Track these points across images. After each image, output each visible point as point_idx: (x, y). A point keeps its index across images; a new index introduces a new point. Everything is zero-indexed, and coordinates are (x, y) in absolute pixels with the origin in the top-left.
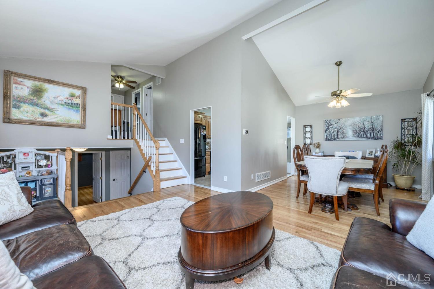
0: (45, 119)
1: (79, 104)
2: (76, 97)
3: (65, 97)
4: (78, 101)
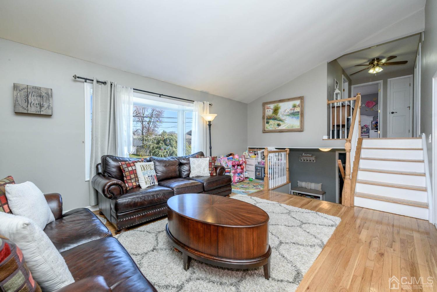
0: (280, 128)
1: (299, 112)
2: (296, 107)
3: (290, 109)
4: (298, 109)
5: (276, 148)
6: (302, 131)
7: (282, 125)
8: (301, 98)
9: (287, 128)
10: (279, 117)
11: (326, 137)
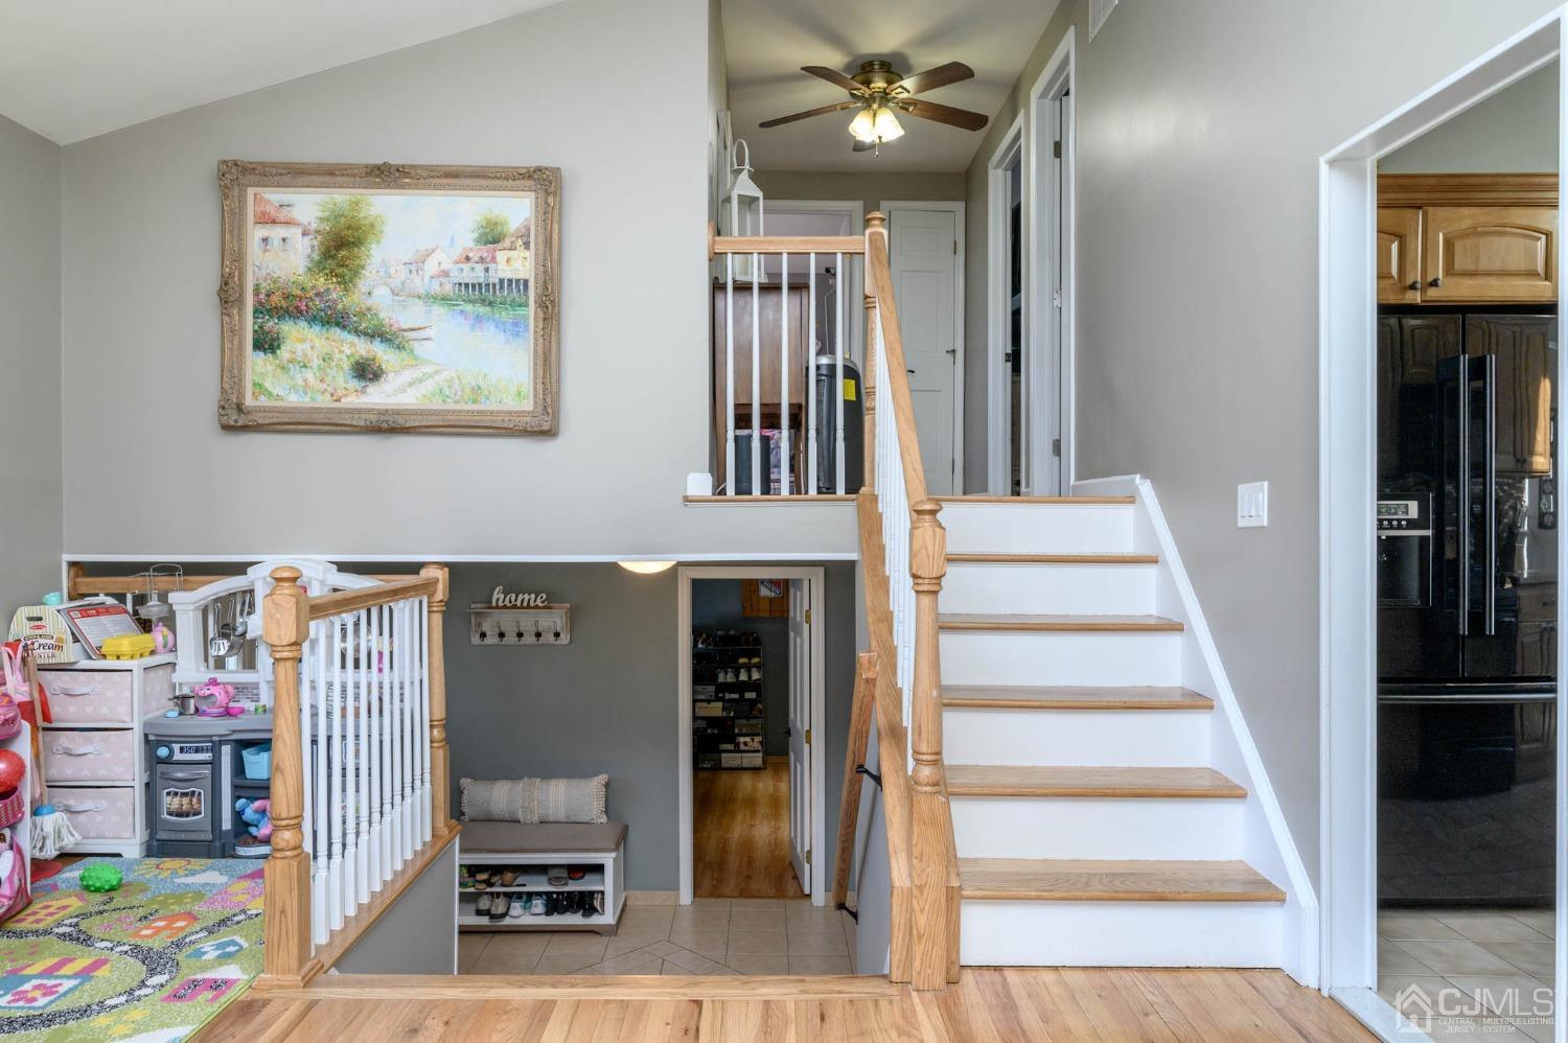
0: (377, 397)
1: (526, 282)
2: (507, 243)
3: (457, 252)
4: (518, 264)
5: (343, 567)
6: (548, 433)
7: (391, 375)
8: (545, 182)
9: (437, 404)
10: (369, 303)
11: (700, 483)
